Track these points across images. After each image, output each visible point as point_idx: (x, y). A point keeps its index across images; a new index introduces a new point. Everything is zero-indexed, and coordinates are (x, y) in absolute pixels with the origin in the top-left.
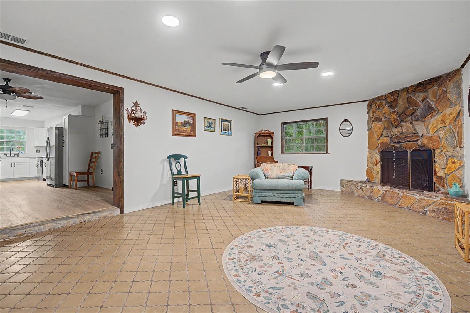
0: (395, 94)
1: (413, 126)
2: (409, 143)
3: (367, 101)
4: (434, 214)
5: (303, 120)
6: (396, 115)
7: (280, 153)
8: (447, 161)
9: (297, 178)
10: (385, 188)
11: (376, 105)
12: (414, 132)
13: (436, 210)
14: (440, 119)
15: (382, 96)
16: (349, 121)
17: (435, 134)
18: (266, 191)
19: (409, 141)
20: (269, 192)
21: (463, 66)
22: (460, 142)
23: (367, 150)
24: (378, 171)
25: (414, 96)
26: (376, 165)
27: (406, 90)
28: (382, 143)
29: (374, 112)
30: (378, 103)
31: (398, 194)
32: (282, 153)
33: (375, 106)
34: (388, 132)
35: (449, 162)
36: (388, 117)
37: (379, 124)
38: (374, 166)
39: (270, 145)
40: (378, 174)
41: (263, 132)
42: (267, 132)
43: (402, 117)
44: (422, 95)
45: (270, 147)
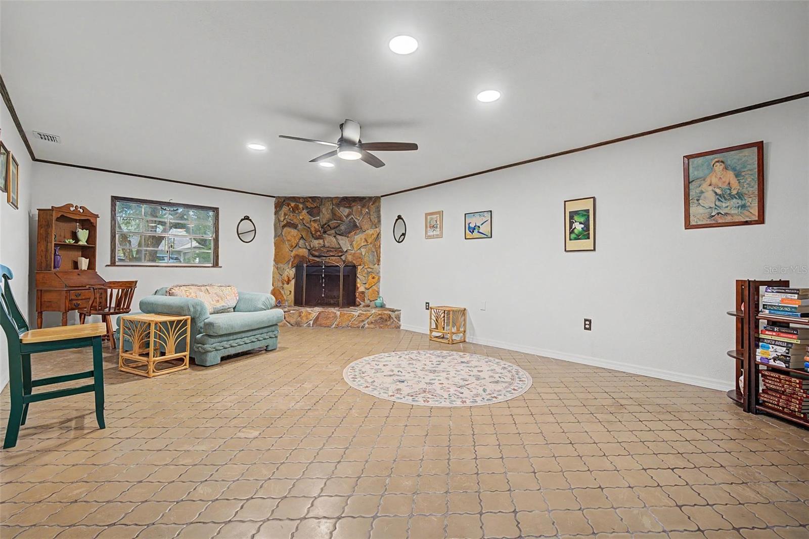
0: (317, 201)
1: (337, 239)
2: (332, 257)
3: (274, 197)
4: (372, 326)
5: (171, 201)
6: (318, 225)
7: (109, 264)
8: (368, 277)
9: (263, 307)
10: (318, 310)
11: (290, 207)
12: (337, 246)
13: (373, 321)
14: (363, 238)
15: (299, 198)
16: (250, 220)
17: (359, 251)
18: (231, 337)
19: (332, 256)
20: (235, 337)
21: (382, 196)
22: (379, 260)
23: (272, 263)
24: (290, 291)
25: (339, 210)
26: (288, 283)
27: (330, 199)
28: (296, 256)
29: (285, 215)
30: (293, 204)
31: (335, 313)
32: (113, 264)
33: (287, 207)
34: (307, 244)
35: (370, 277)
36: (307, 225)
37: (294, 232)
38: (283, 284)
39: (83, 242)
40: (290, 294)
41: (72, 209)
42: (81, 211)
43: (325, 229)
44: (347, 211)
45: (83, 247)
